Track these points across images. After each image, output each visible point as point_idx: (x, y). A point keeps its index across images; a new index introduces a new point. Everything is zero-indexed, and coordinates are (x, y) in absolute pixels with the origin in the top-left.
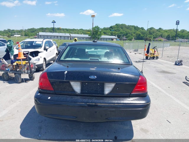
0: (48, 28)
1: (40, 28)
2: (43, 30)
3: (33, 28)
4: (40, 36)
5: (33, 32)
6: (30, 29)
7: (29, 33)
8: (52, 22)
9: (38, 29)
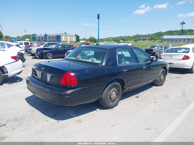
0: (177, 31)
1: (168, 31)
2: (170, 33)
3: (160, 32)
4: (164, 39)
5: (160, 35)
6: (157, 33)
7: (155, 37)
8: (181, 24)
9: (165, 32)
